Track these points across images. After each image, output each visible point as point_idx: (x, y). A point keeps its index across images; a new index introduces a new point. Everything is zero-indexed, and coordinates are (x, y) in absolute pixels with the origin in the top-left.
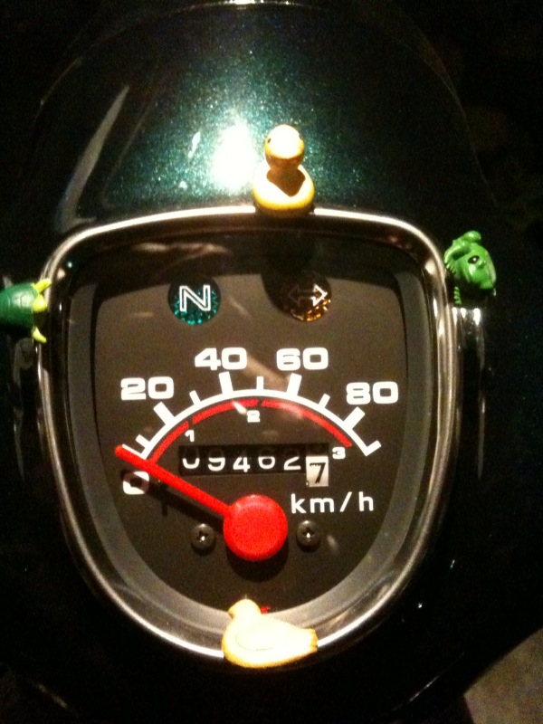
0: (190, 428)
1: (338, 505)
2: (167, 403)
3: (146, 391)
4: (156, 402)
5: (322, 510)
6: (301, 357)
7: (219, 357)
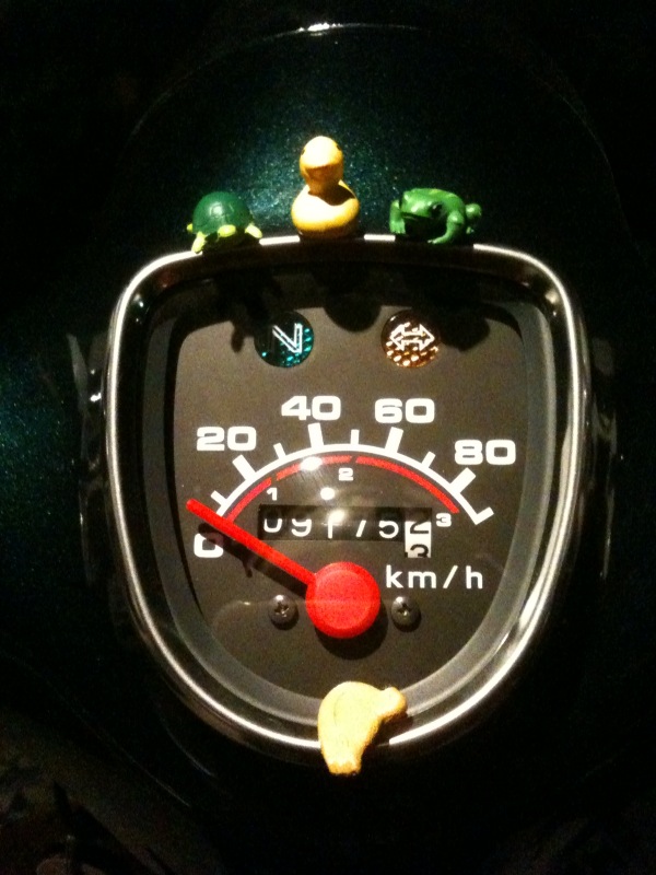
0: (271, 486)
1: (440, 581)
2: (248, 455)
3: (225, 442)
4: (236, 454)
5: (422, 585)
6: (403, 409)
7: (309, 405)
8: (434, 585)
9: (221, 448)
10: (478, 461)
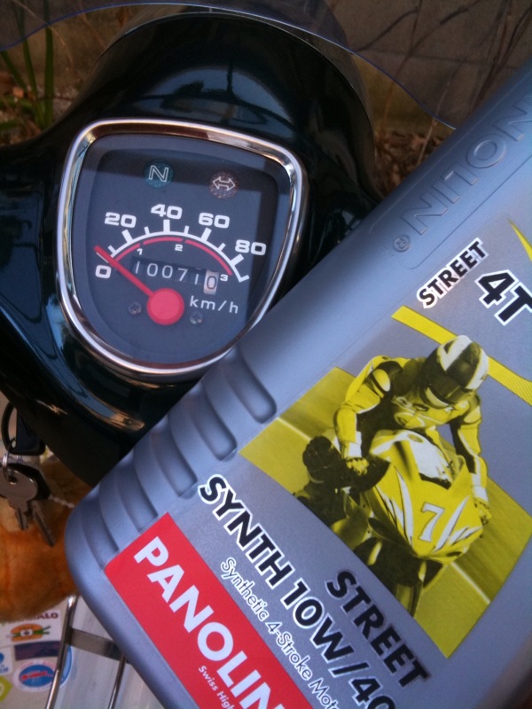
0: (141, 247)
1: (217, 307)
2: (130, 230)
3: (119, 221)
4: (125, 228)
5: (208, 307)
6: (213, 219)
7: (166, 210)
8: (213, 308)
9: (117, 224)
10: (246, 251)
